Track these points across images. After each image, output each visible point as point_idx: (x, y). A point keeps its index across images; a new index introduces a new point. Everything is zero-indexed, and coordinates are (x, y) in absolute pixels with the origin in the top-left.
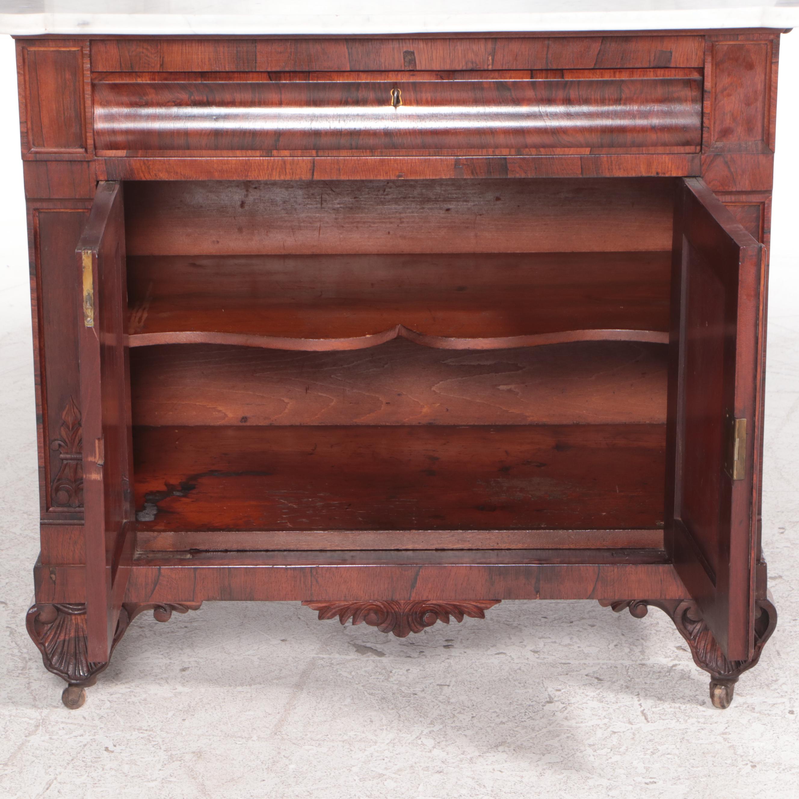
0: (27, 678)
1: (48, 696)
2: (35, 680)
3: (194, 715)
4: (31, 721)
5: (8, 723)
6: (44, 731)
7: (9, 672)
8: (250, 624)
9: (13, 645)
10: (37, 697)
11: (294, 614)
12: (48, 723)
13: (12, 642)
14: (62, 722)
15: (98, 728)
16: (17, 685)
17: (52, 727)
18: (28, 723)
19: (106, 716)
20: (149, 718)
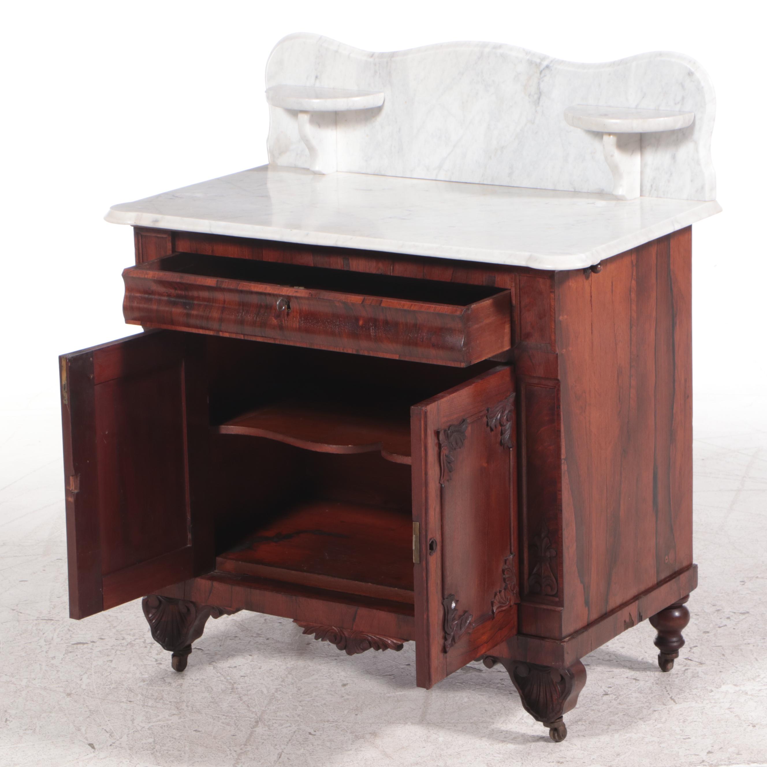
0: (237, 694)
1: (256, 704)
2: (244, 695)
3: (362, 712)
4: (251, 720)
5: (236, 721)
6: (263, 725)
7: (223, 691)
8: (380, 656)
9: (219, 674)
10: (249, 705)
11: (409, 648)
12: (263, 720)
13: (217, 673)
14: (273, 719)
15: (300, 722)
16: (232, 698)
17: (267, 722)
18: (250, 721)
19: (302, 714)
20: (332, 714)
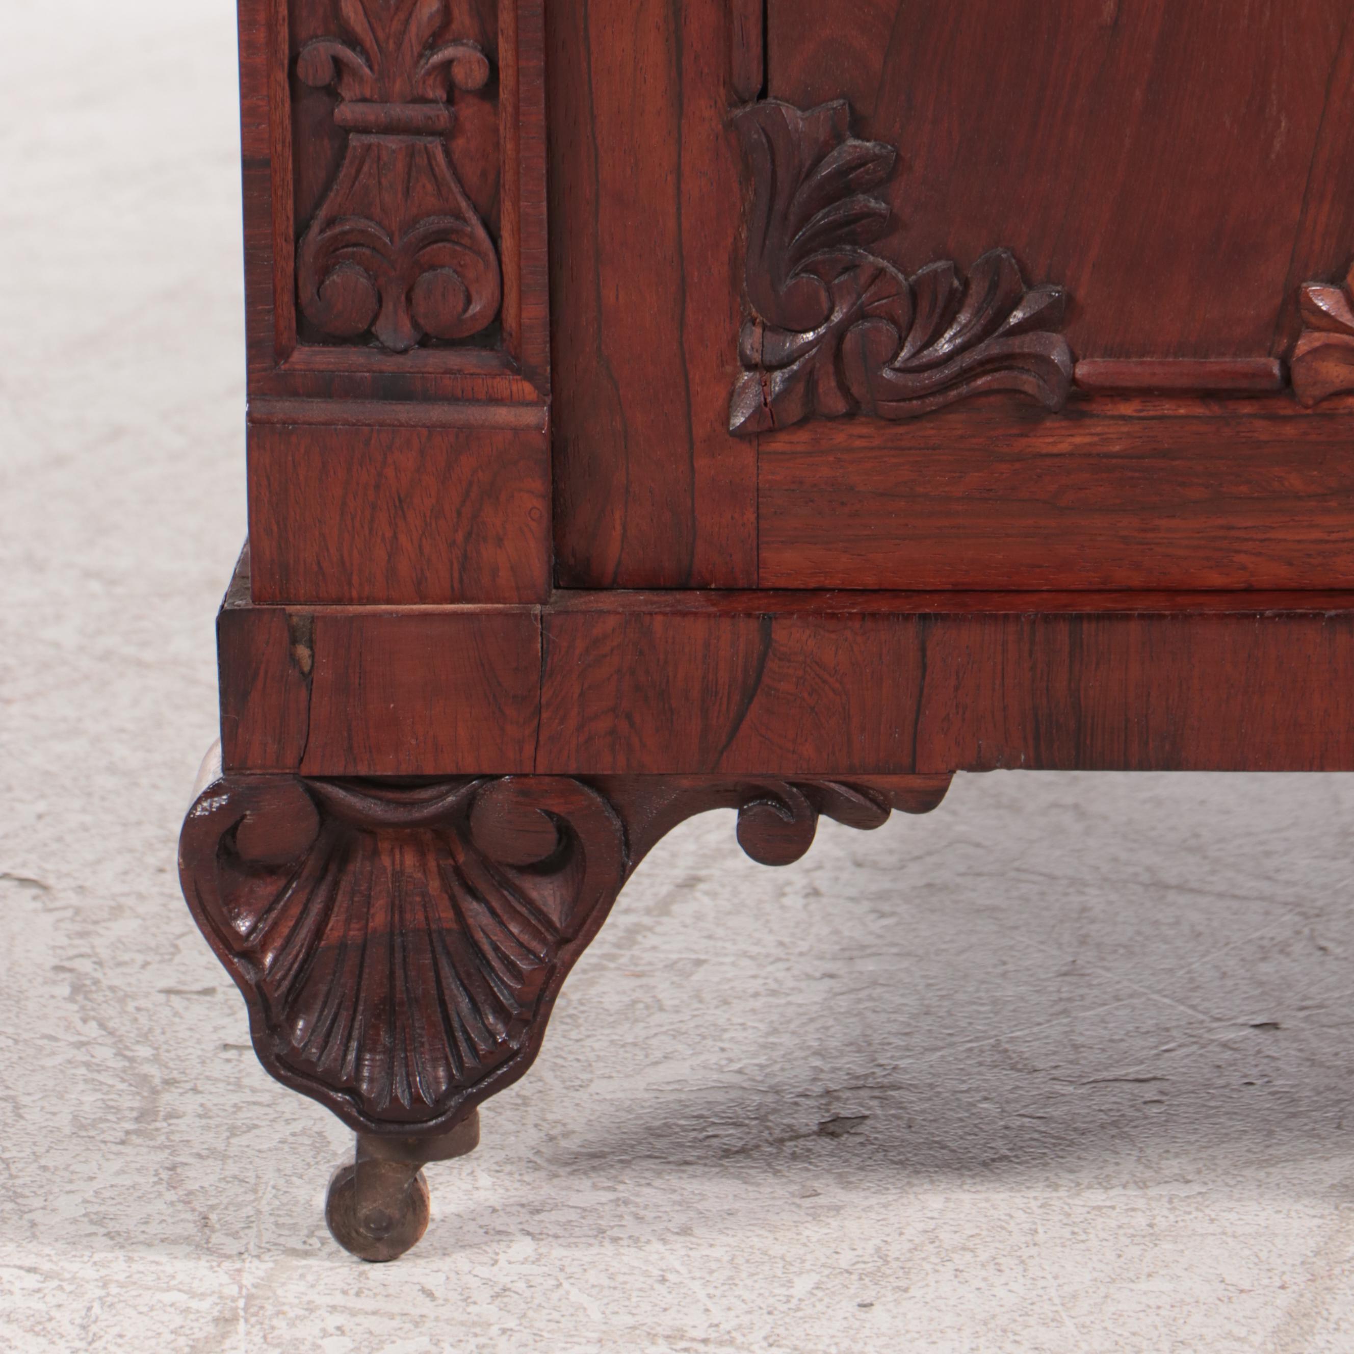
0: (162, 1147)
1: (259, 1212)
2: (199, 1156)
3: (906, 1290)
4: (194, 1304)
5: (97, 1309)
6: (258, 1340)
7: (83, 1127)
8: (1108, 969)
9: (92, 1030)
10: (213, 1217)
11: (1298, 933)
12: (270, 1309)
13: (85, 1021)
14: (333, 1309)
15: (494, 1330)
16: (118, 1173)
17: (292, 1324)
18: (187, 1311)
19: (521, 1286)
20: (710, 1296)
